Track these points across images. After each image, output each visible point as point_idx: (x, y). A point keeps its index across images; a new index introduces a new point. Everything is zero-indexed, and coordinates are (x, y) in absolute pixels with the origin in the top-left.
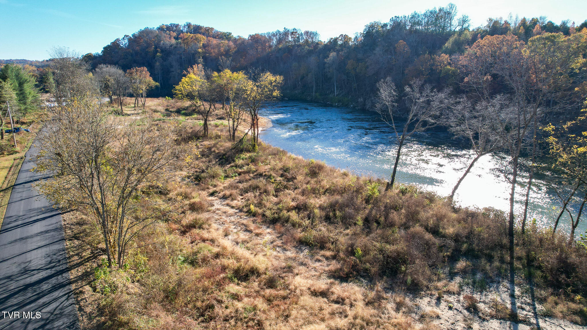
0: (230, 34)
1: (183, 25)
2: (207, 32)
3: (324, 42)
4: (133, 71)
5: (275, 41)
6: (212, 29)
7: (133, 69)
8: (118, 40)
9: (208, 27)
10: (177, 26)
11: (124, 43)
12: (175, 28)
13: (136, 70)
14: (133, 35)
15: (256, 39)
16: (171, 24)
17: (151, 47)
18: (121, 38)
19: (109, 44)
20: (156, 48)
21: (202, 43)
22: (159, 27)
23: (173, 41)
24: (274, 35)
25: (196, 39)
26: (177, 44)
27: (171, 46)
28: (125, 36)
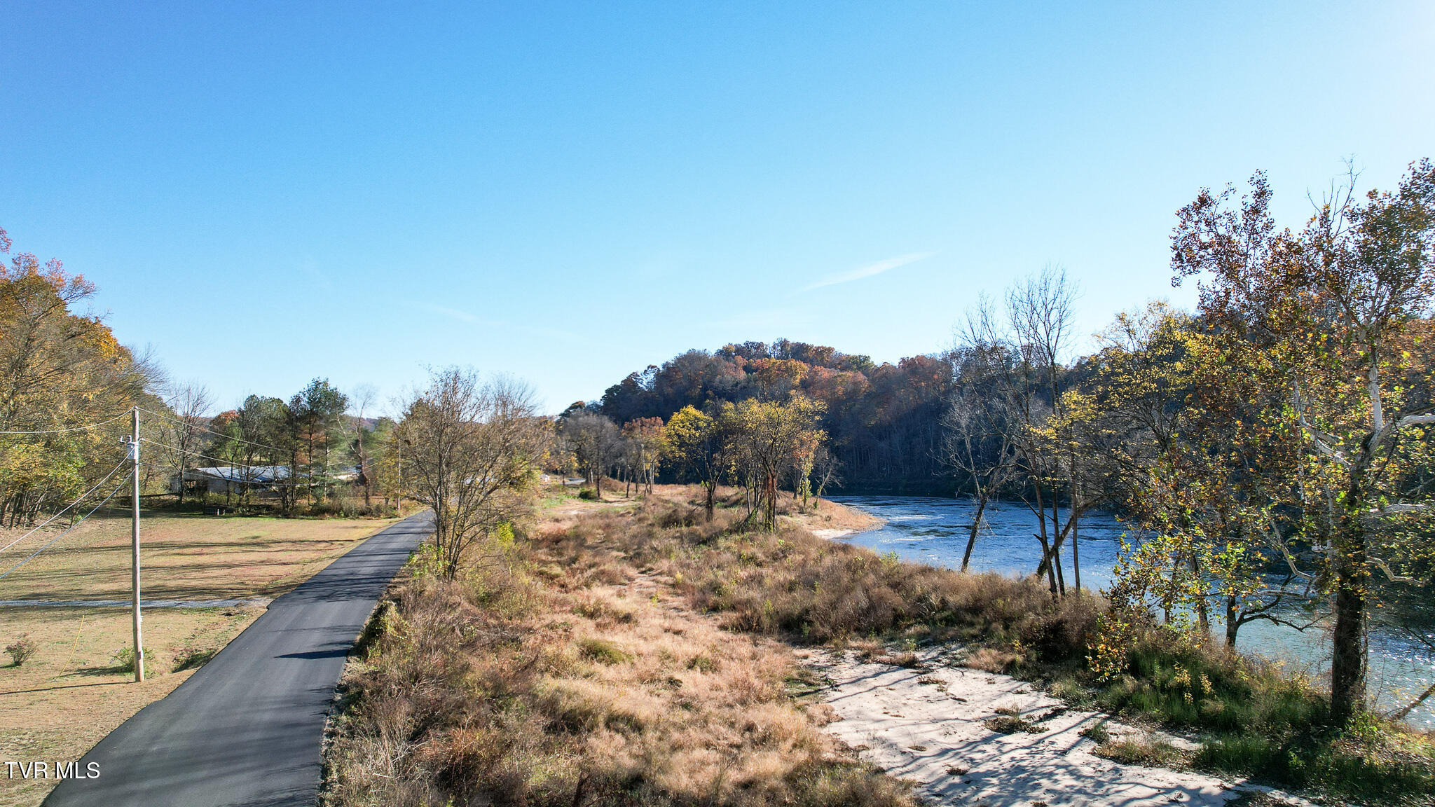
0: (866, 358)
1: (771, 345)
2: (820, 356)
3: (1067, 366)
4: (635, 424)
5: (956, 368)
6: (830, 350)
7: (636, 421)
8: (635, 375)
9: (822, 347)
10: (760, 345)
11: (645, 382)
12: (753, 351)
13: (642, 422)
14: (664, 366)
15: (914, 367)
16: (747, 344)
17: (695, 387)
18: (640, 370)
19: (619, 383)
20: (705, 389)
21: (798, 377)
22: (721, 348)
23: (742, 375)
24: (955, 356)
25: (788, 369)
26: (748, 381)
27: (736, 385)
28: (649, 367)
